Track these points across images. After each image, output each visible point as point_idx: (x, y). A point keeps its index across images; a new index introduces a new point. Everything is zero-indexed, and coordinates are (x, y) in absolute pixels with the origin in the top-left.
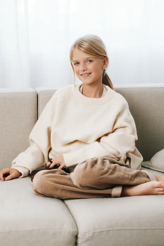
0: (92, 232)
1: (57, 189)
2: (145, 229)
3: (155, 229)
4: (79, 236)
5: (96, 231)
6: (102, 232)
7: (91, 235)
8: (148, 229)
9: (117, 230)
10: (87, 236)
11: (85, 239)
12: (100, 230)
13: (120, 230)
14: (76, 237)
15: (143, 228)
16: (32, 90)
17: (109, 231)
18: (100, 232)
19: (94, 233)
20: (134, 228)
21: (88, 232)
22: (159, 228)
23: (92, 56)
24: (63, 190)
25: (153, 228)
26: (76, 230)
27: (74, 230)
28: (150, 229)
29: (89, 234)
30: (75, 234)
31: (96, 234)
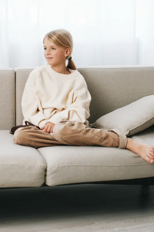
0: (57, 167)
1: (32, 141)
2: (95, 166)
3: (103, 166)
4: (48, 169)
5: (60, 166)
6: (65, 166)
7: (56, 169)
8: (97, 166)
9: (75, 166)
10: (53, 169)
11: (51, 172)
12: (63, 166)
13: (77, 166)
14: (46, 170)
15: (94, 165)
16: (11, 69)
17: (69, 166)
18: (63, 167)
19: (58, 167)
20: (88, 165)
21: (54, 167)
22: (106, 165)
23: (56, 45)
24: (36, 142)
25: (101, 165)
26: (45, 165)
27: (44, 165)
28: (99, 166)
29: (55, 168)
30: (45, 168)
31: (60, 168)
